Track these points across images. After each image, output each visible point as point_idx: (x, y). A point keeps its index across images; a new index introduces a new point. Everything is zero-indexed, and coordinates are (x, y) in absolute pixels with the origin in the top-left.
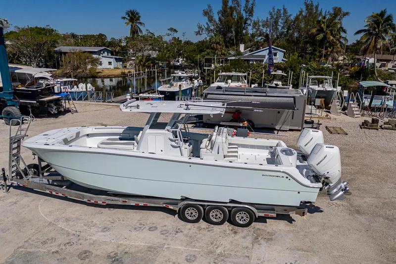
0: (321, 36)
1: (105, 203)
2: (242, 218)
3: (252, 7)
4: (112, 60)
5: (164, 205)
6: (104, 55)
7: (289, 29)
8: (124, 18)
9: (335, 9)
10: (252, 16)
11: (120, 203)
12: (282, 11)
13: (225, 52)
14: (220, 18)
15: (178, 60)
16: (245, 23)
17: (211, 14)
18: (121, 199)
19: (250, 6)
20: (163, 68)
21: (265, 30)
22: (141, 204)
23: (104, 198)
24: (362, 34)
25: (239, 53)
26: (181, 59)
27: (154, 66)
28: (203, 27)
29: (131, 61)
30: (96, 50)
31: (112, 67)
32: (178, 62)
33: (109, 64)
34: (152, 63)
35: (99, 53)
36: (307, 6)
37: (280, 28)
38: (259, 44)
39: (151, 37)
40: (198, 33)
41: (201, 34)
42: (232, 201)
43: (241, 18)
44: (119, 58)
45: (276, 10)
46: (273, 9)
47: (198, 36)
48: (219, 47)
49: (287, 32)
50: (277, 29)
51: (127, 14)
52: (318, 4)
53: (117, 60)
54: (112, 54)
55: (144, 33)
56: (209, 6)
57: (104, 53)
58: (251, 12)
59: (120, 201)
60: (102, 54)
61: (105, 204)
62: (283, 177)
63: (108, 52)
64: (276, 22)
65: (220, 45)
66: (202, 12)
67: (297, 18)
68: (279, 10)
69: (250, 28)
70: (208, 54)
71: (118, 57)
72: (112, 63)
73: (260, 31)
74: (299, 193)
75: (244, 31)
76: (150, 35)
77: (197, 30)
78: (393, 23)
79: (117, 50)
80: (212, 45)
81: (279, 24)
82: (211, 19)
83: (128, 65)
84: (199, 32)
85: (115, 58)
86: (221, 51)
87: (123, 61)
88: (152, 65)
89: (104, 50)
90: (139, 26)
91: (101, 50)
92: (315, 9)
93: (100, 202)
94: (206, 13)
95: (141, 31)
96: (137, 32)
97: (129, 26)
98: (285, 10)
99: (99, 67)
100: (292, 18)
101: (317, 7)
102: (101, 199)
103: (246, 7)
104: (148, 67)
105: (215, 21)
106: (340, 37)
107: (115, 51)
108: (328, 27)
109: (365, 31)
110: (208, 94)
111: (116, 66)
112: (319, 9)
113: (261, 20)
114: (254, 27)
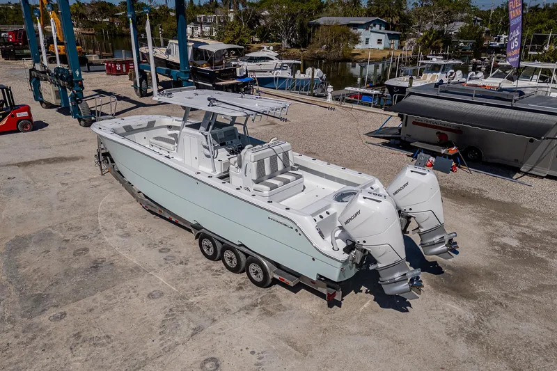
4: (383, 37)
6: (374, 29)
15: (499, 38)
20: (465, 50)
26: (504, 37)
27: (445, 47)
29: (412, 39)
30: (363, 22)
31: (381, 47)
32: (499, 41)
33: (378, 43)
34: (443, 42)
35: (366, 26)
44: (394, 34)
53: (391, 37)
54: (387, 28)
57: (375, 26)
60: (372, 28)
62: (292, 228)
63: (381, 24)
71: (392, 32)
72: (383, 42)
74: (314, 259)
79: (395, 23)
83: (406, 44)
85: (388, 34)
87: (401, 38)
88: (441, 45)
89: (375, 23)
91: (370, 22)
99: (358, 46)
104: (435, 48)
107: (392, 23)
111: (388, 46)
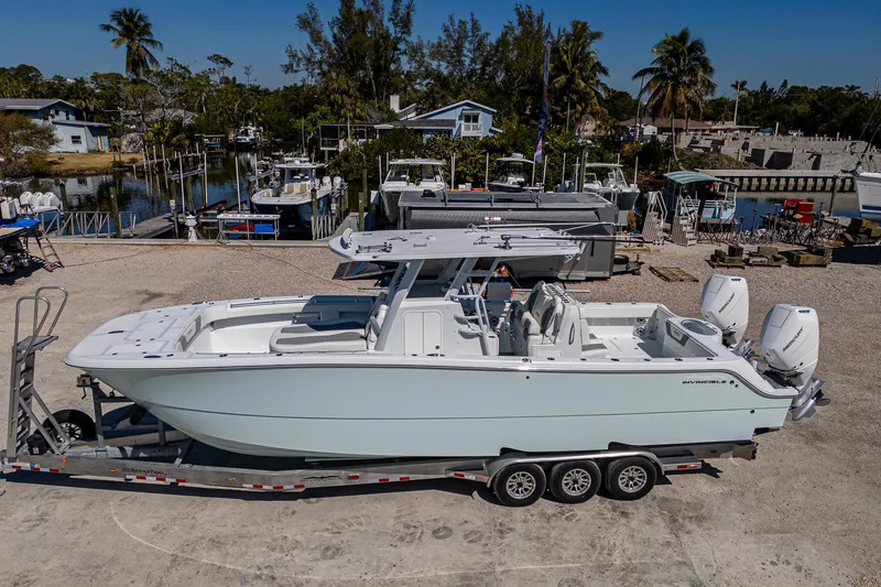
0: (562, 79)
1: (303, 486)
2: (632, 479)
3: (408, 13)
4: (82, 132)
5: (452, 474)
6: (57, 119)
7: (486, 63)
8: (107, 28)
9: (575, 24)
10: (409, 33)
11: (341, 483)
12: (469, 26)
13: (363, 114)
14: (335, 36)
15: (246, 130)
16: (396, 49)
17: (317, 26)
18: (343, 473)
19: (402, 11)
20: (213, 148)
21: (434, 64)
22: (394, 478)
23: (300, 476)
24: (648, 78)
25: (392, 117)
26: (252, 129)
27: (192, 145)
28: (300, 56)
29: (132, 135)
30: (38, 108)
31: (82, 148)
32: (247, 135)
33: (74, 142)
34: (187, 137)
35: (44, 113)
36: (521, 15)
37: (467, 62)
38: (437, 96)
39: (180, 75)
40: (289, 68)
41: (296, 71)
42: (614, 446)
43: (386, 37)
44: (100, 127)
45: (457, 23)
46: (451, 19)
47: (290, 74)
48: (348, 101)
49: (483, 69)
50: (461, 63)
51: (116, 16)
52: (543, 14)
53: (95, 132)
54: (79, 117)
55: (164, 66)
56: (311, 8)
57: (57, 113)
58: (405, 24)
59: (340, 478)
60: (53, 116)
61: (301, 490)
62: (724, 382)
63: (68, 110)
64: (459, 48)
65: (350, 97)
66: (296, 21)
67: (502, 42)
68: (463, 23)
69: (404, 59)
70: (324, 117)
71: (96, 124)
72: (83, 139)
73: (426, 68)
74: (753, 412)
75: (393, 67)
76: (176, 70)
77: (286, 61)
78: (706, 55)
79: (92, 108)
80: (332, 97)
81: (465, 52)
82: (316, 37)
83: (124, 142)
84: (291, 65)
85: (89, 127)
86: (354, 110)
87: (114, 133)
88: (187, 142)
89: (57, 108)
90: (149, 48)
91: (49, 108)
92: (536, 24)
93: (288, 488)
94: (305, 23)
95: (153, 60)
96: (144, 63)
97: (124, 48)
98: (475, 23)
99: (54, 149)
100: (492, 39)
101: (540, 20)
102: (290, 479)
103: (395, 11)
104: (179, 147)
105: (326, 42)
106: (598, 82)
107: (87, 109)
108: (575, 61)
109: (650, 70)
110: (411, 208)
111: (93, 147)
112: (545, 23)
113: (425, 43)
114: (412, 58)
